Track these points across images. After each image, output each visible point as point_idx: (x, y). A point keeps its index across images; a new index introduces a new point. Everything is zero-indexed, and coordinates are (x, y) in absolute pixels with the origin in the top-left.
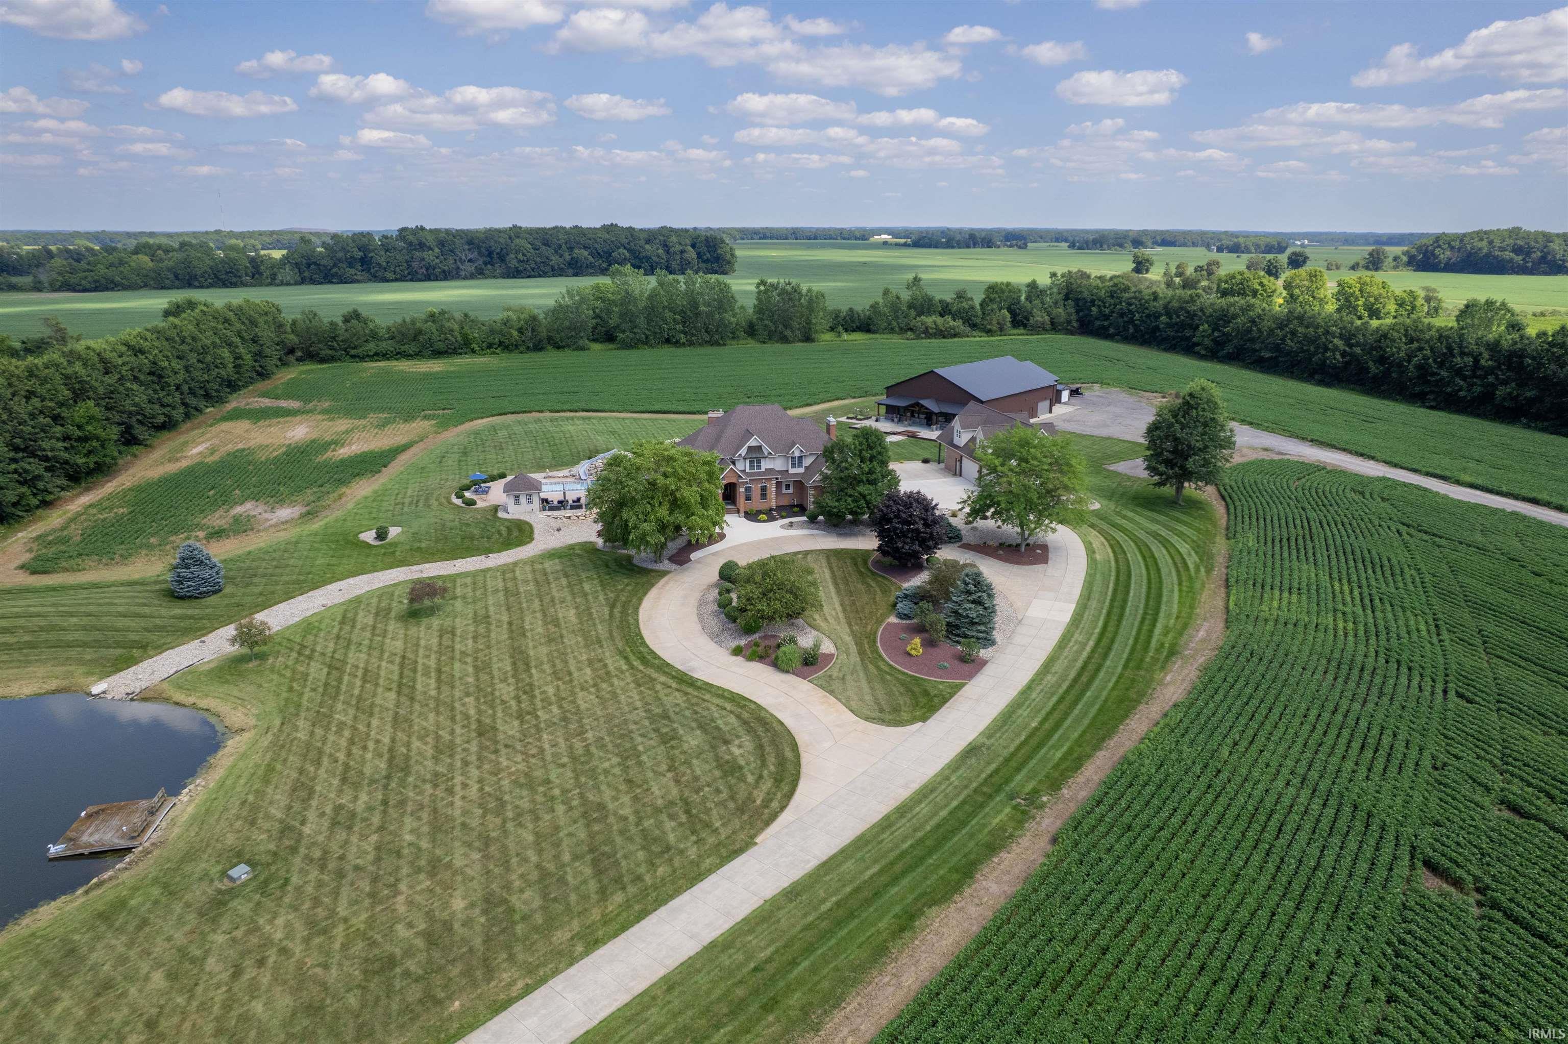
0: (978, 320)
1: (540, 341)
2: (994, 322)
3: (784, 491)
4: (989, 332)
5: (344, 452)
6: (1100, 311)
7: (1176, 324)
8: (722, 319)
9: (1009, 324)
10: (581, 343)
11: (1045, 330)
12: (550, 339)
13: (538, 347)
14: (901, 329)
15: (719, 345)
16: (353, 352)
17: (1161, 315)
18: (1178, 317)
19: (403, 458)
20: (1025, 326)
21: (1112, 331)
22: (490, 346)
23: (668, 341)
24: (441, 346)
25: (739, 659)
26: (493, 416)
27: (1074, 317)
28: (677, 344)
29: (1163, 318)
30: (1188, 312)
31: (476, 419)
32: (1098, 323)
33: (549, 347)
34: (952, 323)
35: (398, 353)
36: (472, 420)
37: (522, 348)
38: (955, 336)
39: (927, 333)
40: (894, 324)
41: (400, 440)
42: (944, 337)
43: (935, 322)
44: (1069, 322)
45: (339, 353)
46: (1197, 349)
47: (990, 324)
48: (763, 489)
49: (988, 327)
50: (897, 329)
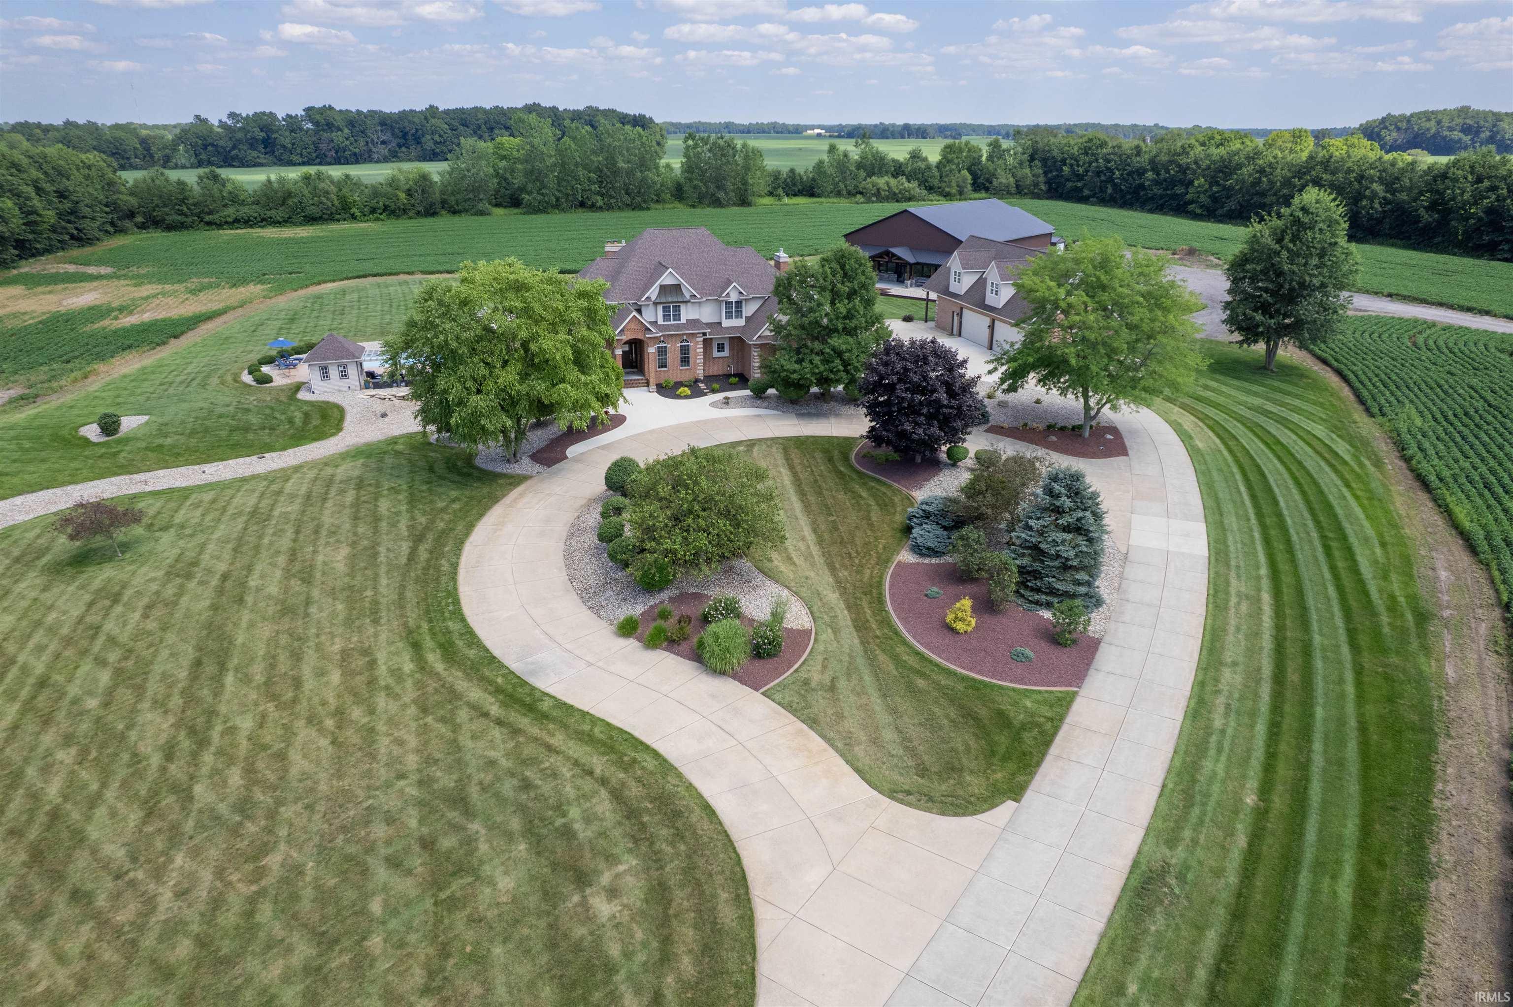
0: (936, 182)
1: (432, 205)
2: (954, 184)
3: (716, 354)
4: (948, 196)
5: (129, 320)
6: (1073, 171)
7: (1165, 180)
8: (644, 179)
9: (969, 187)
10: (480, 206)
11: (1009, 193)
12: (444, 202)
13: (430, 212)
15: (642, 209)
16: (207, 218)
17: (1145, 171)
18: (1168, 171)
19: (210, 325)
20: (987, 189)
21: (1086, 192)
22: (373, 211)
24: (314, 211)
25: (631, 644)
27: (1042, 179)
28: (593, 207)
29: (1150, 175)
30: (1179, 166)
31: (325, 282)
32: (1069, 184)
33: (444, 212)
34: (906, 184)
35: (263, 220)
36: (318, 283)
37: (411, 214)
38: (910, 199)
39: (879, 196)
40: (841, 185)
42: (897, 201)
43: (888, 184)
44: (1036, 185)
45: (189, 220)
46: (1191, 207)
47: (949, 186)
48: (685, 350)
49: (947, 189)
50: (844, 192)
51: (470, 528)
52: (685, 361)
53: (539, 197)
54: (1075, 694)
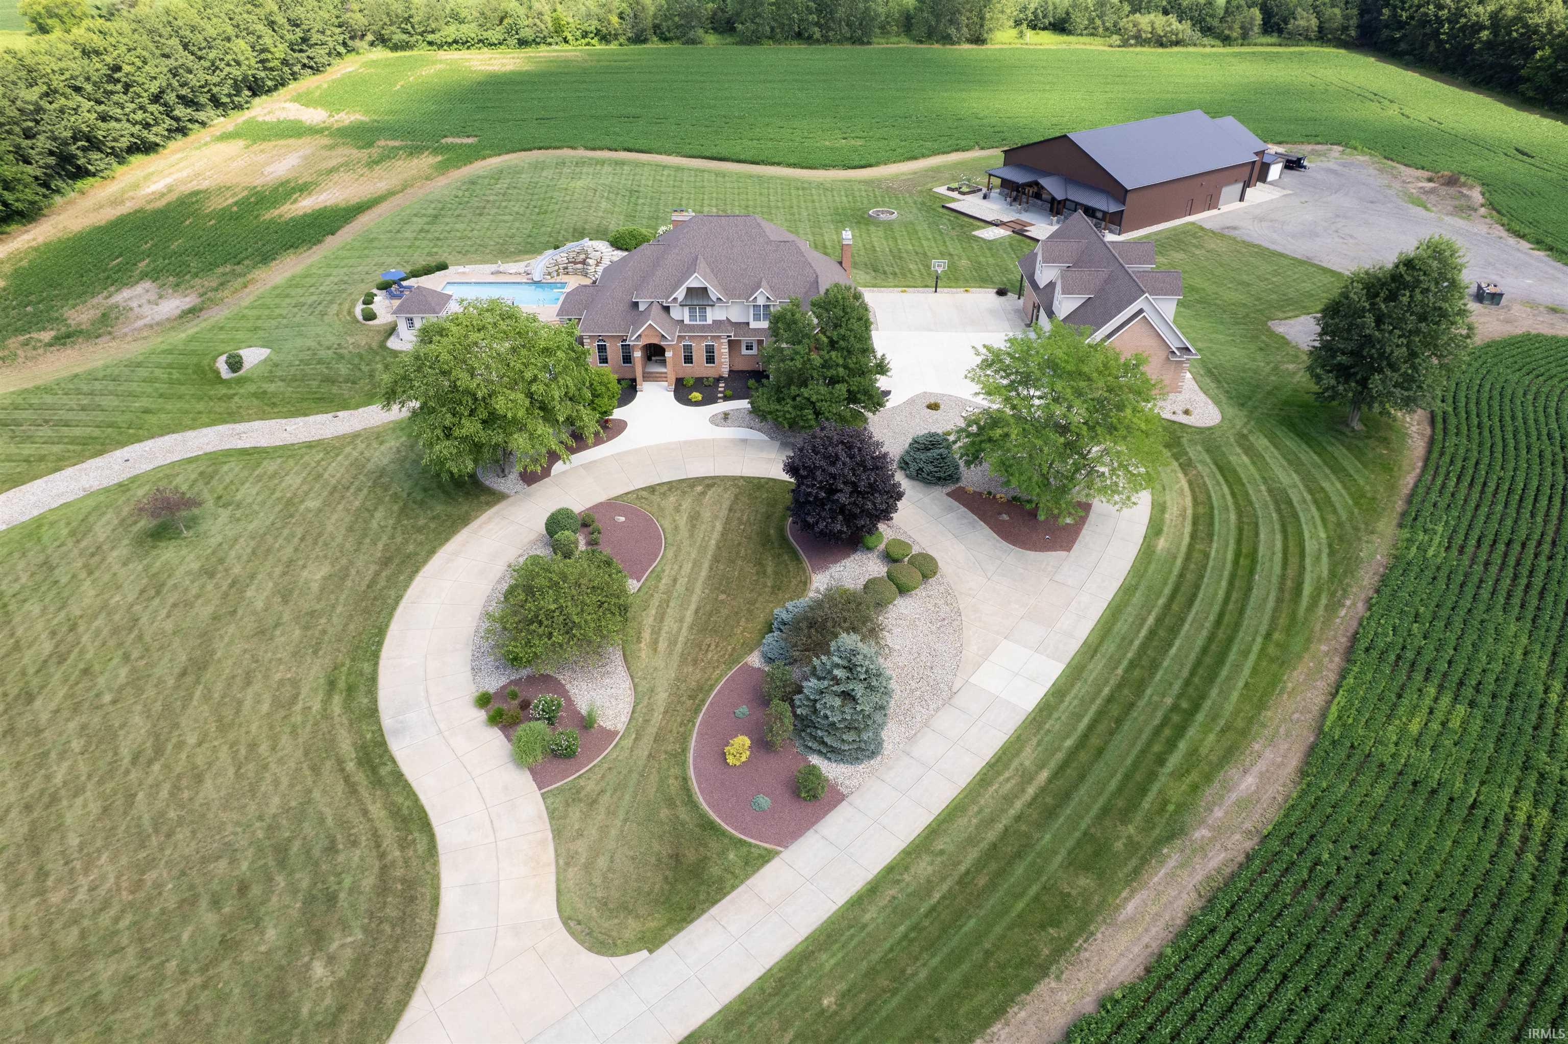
0: (1215, 23)
1: (643, 30)
2: (1236, 26)
3: (744, 352)
4: (1226, 40)
5: (306, 204)
6: (1394, 15)
7: (1503, 43)
9: (1256, 29)
10: (691, 34)
11: (1309, 40)
12: (656, 27)
13: (641, 38)
14: (1107, 29)
15: (862, 43)
16: (430, 37)
17: (1482, 28)
18: (1509, 33)
20: (1280, 31)
21: (1403, 46)
22: (585, 35)
23: (799, 36)
24: (527, 33)
25: (482, 715)
26: (514, 151)
27: (1354, 22)
28: (810, 40)
29: (1485, 34)
30: (1526, 25)
32: (1385, 33)
33: (655, 39)
34: (1176, 25)
35: (480, 41)
36: (484, 158)
38: (1177, 43)
39: (1140, 40)
40: (1098, 22)
41: (382, 186)
42: (1162, 45)
43: (1152, 24)
44: (1345, 29)
46: (1522, 87)
47: (1231, 28)
48: (710, 351)
49: (1227, 32)
50: (1101, 30)
51: (432, 552)
52: (710, 359)
53: (753, 27)
54: (777, 853)
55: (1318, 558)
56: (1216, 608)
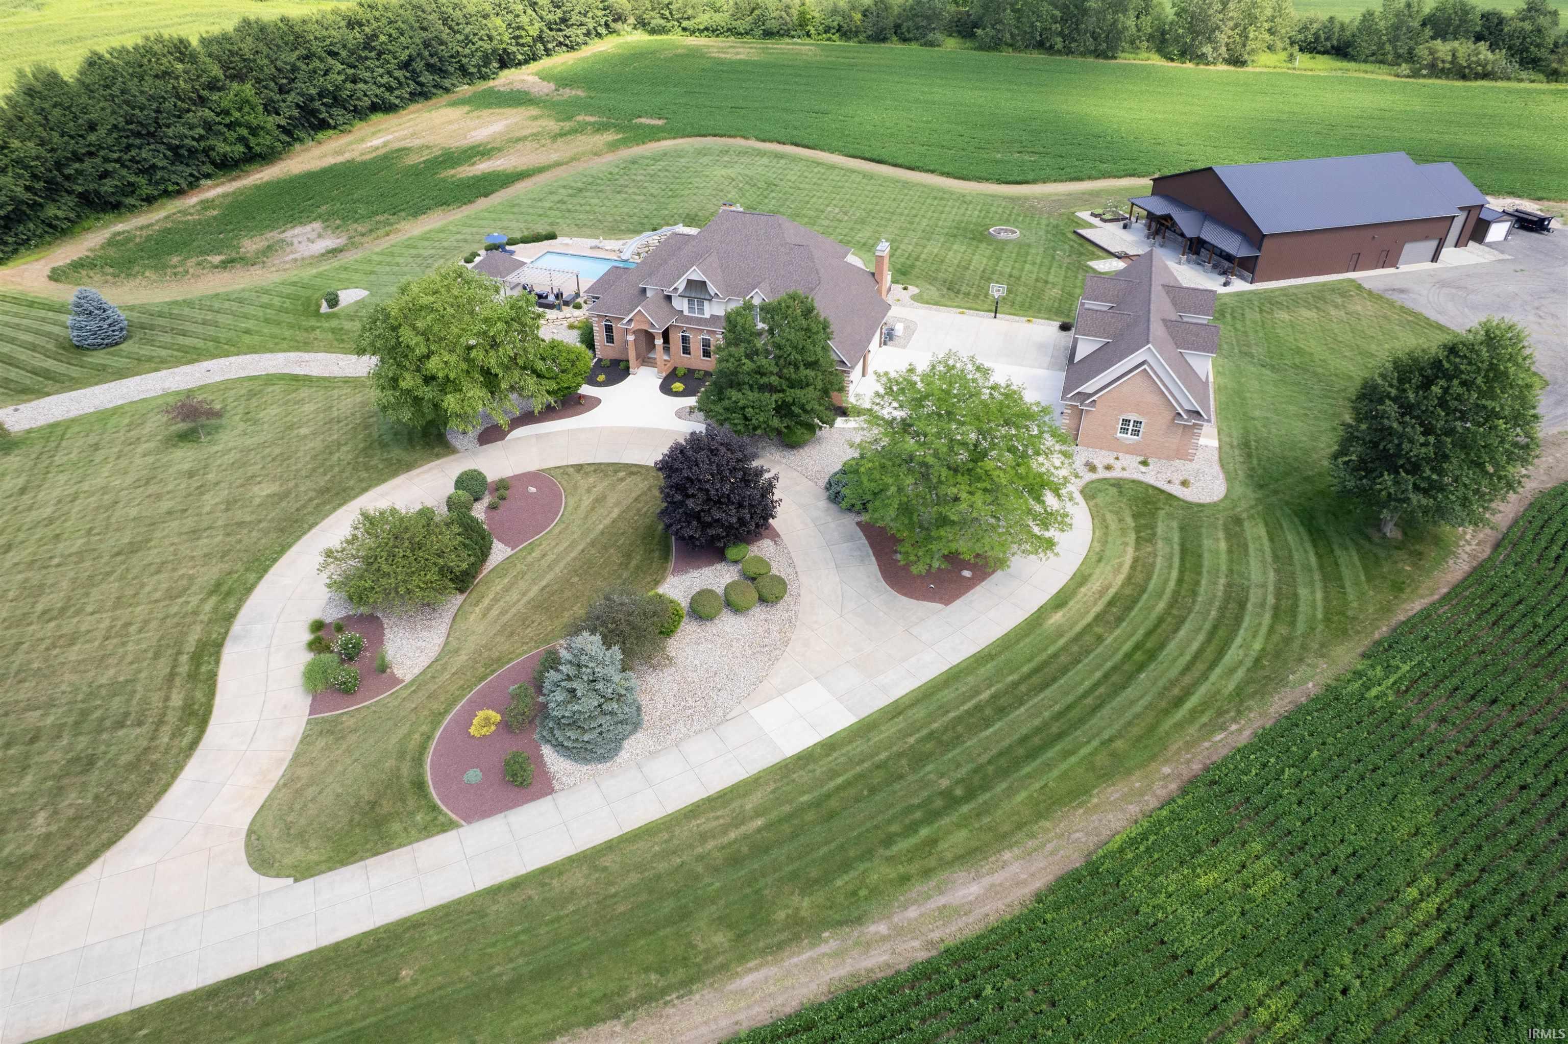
1: (884, 29)
4: (1553, 75)
5: (483, 167)
8: (1115, 22)
10: (930, 36)
12: (897, 27)
14: (1399, 56)
15: (1107, 57)
16: (685, 24)
22: (827, 30)
23: (1040, 45)
24: (772, 25)
25: (308, 637)
33: (895, 38)
34: (1486, 55)
37: (862, 37)
39: (1435, 70)
40: (1388, 47)
43: (1455, 52)
48: (706, 343)
51: (366, 490)
52: (707, 352)
53: (992, 33)
54: (458, 826)
55: (1232, 671)
56: (1070, 699)
